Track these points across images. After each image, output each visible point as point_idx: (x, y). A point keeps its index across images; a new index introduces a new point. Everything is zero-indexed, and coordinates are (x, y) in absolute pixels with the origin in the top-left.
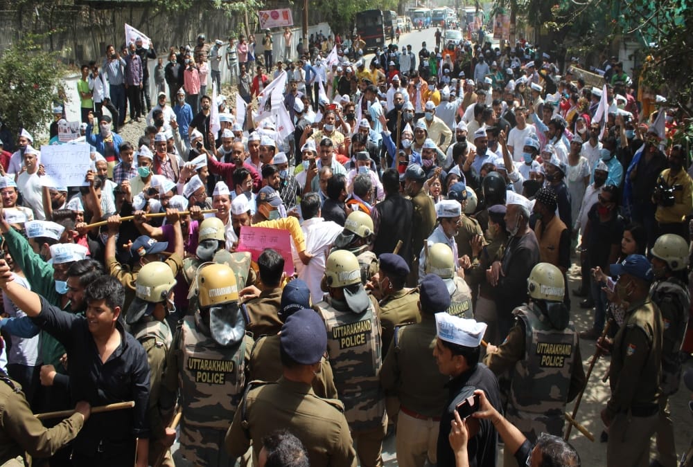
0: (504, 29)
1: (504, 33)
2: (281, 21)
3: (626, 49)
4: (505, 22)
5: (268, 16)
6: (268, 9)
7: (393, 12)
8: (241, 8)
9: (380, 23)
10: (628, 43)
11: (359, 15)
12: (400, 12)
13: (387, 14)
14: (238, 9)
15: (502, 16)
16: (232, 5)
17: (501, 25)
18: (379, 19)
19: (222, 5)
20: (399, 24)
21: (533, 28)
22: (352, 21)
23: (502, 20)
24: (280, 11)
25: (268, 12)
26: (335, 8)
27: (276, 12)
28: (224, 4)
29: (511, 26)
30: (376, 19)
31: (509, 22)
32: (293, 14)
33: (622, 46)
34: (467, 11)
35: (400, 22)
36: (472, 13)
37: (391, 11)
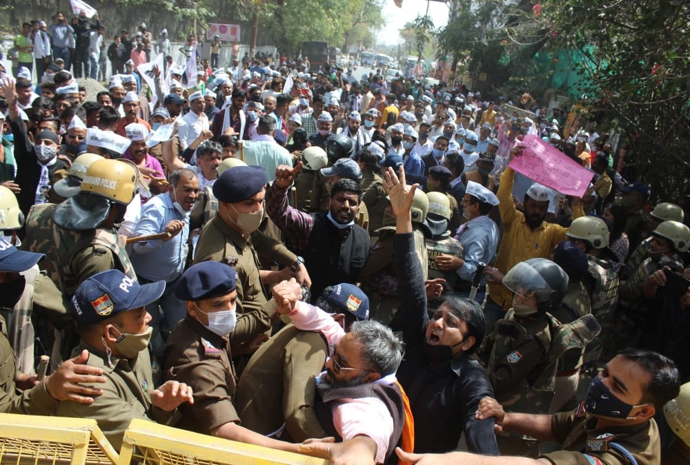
0: (445, 72)
1: (444, 76)
2: (228, 36)
3: (556, 100)
4: (447, 67)
5: (216, 29)
6: (219, 22)
7: (338, 50)
8: (192, 14)
9: (325, 53)
10: (559, 96)
11: (305, 44)
12: (344, 51)
13: (333, 49)
14: (189, 14)
15: (445, 62)
16: (183, 10)
17: (442, 69)
18: (325, 50)
19: (173, 8)
20: (342, 60)
21: (471, 79)
22: (299, 48)
23: (444, 66)
24: (229, 26)
25: (217, 25)
26: (284, 33)
27: (225, 27)
28: (176, 8)
29: (451, 73)
30: (322, 50)
31: (450, 68)
32: (242, 31)
33: (553, 98)
34: (409, 59)
35: (344, 58)
36: (414, 61)
37: (337, 49)
